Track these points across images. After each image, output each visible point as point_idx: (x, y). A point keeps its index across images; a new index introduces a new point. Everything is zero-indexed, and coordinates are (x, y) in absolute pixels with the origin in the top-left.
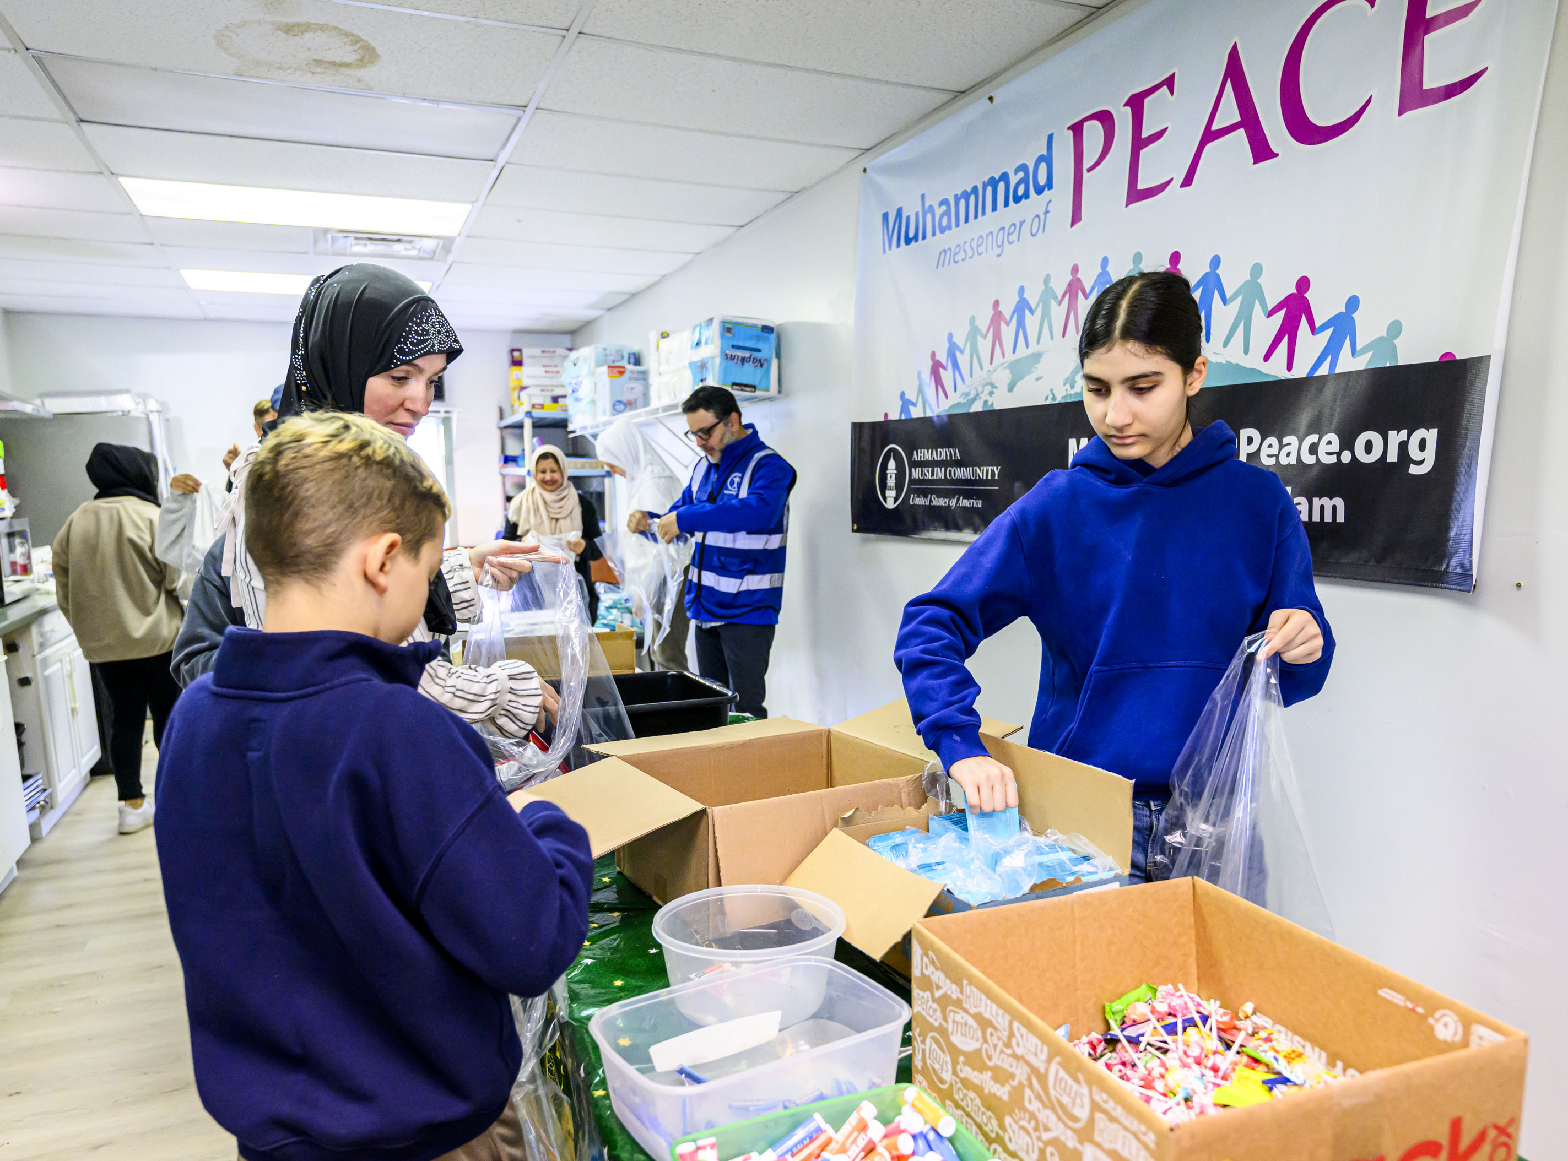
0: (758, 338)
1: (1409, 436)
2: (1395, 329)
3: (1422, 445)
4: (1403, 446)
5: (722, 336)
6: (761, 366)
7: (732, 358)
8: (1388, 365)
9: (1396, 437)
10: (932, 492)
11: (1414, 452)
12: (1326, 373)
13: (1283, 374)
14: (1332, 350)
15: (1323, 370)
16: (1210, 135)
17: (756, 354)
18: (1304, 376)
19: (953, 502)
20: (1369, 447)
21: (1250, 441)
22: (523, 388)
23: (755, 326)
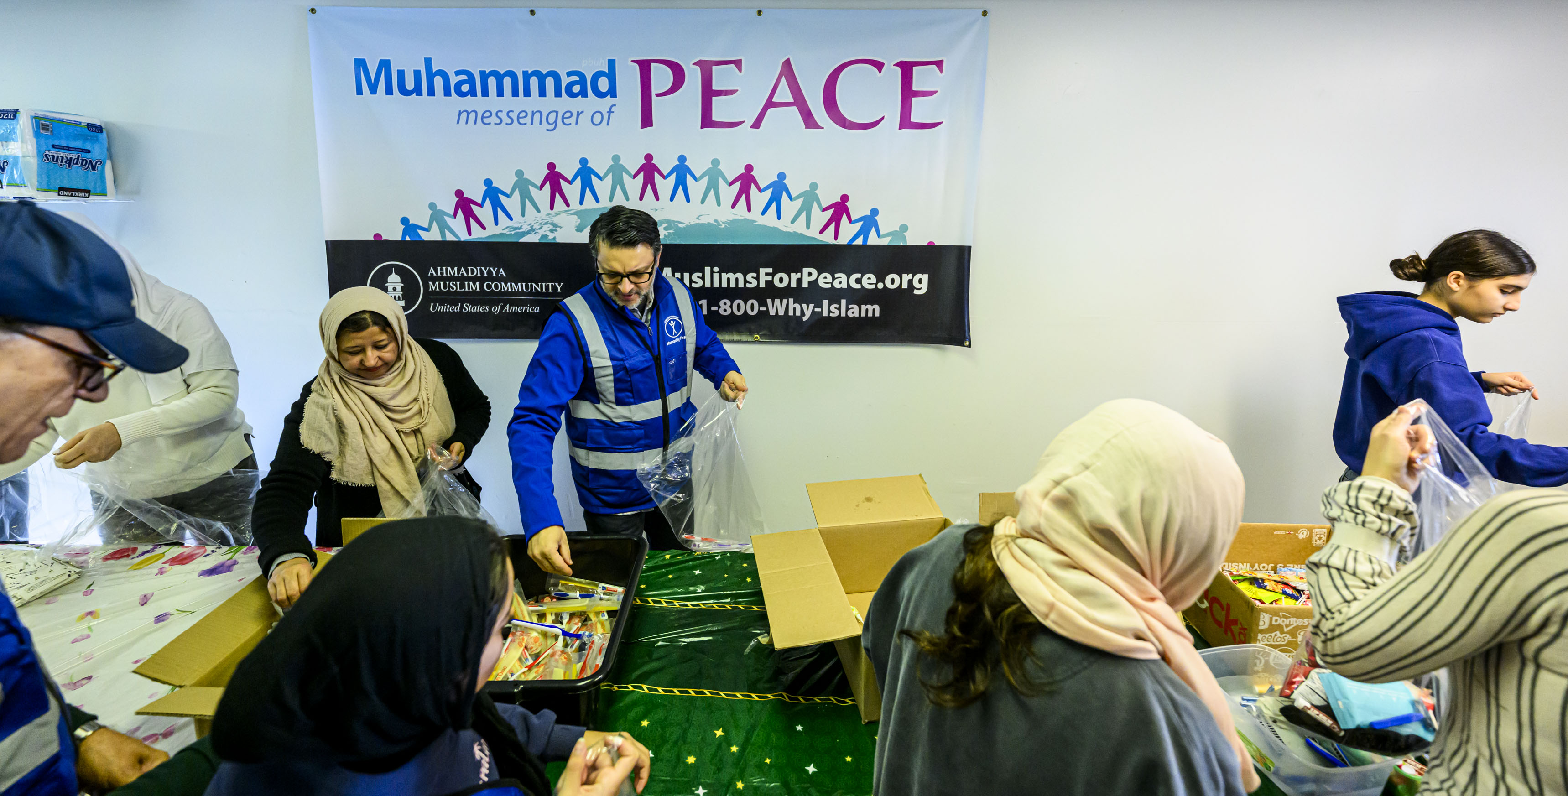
0: (85, 139)
1: (913, 277)
2: (904, 228)
3: (920, 281)
4: (910, 282)
5: (37, 135)
6: (94, 168)
7: (55, 159)
8: (902, 244)
9: (906, 277)
10: (463, 301)
11: (916, 283)
12: (861, 243)
13: (832, 241)
14: (864, 232)
15: (859, 241)
16: (770, 104)
17: (83, 155)
18: (846, 243)
19: (497, 309)
20: (893, 281)
21: (810, 274)
23: (77, 124)
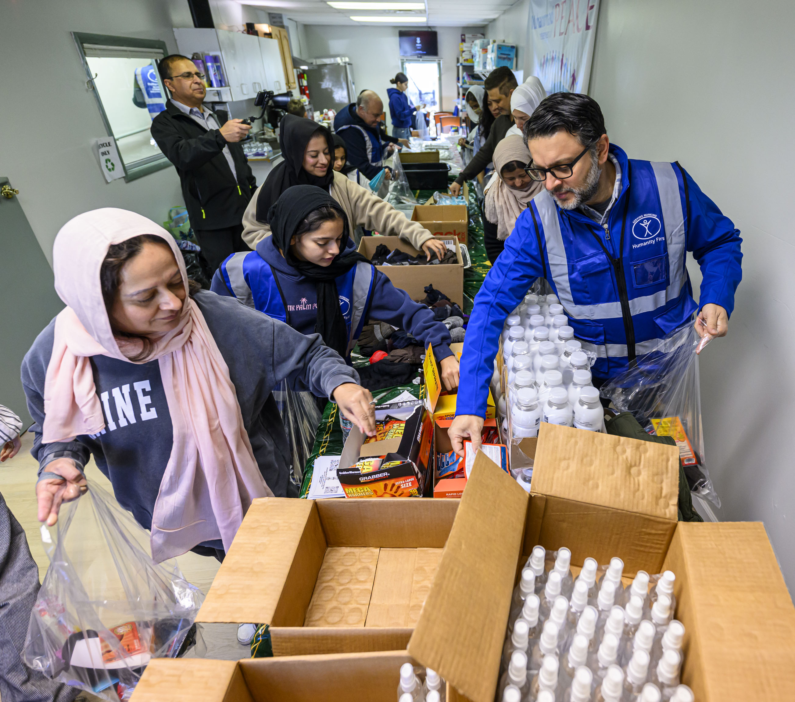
0: (510, 51)
5: (498, 50)
6: (510, 60)
17: (508, 56)
22: (463, 52)
23: (509, 46)
